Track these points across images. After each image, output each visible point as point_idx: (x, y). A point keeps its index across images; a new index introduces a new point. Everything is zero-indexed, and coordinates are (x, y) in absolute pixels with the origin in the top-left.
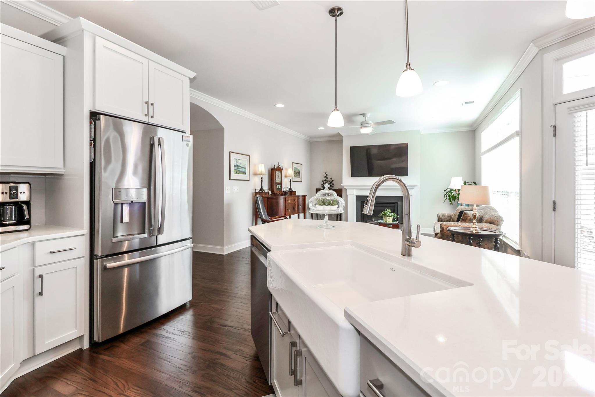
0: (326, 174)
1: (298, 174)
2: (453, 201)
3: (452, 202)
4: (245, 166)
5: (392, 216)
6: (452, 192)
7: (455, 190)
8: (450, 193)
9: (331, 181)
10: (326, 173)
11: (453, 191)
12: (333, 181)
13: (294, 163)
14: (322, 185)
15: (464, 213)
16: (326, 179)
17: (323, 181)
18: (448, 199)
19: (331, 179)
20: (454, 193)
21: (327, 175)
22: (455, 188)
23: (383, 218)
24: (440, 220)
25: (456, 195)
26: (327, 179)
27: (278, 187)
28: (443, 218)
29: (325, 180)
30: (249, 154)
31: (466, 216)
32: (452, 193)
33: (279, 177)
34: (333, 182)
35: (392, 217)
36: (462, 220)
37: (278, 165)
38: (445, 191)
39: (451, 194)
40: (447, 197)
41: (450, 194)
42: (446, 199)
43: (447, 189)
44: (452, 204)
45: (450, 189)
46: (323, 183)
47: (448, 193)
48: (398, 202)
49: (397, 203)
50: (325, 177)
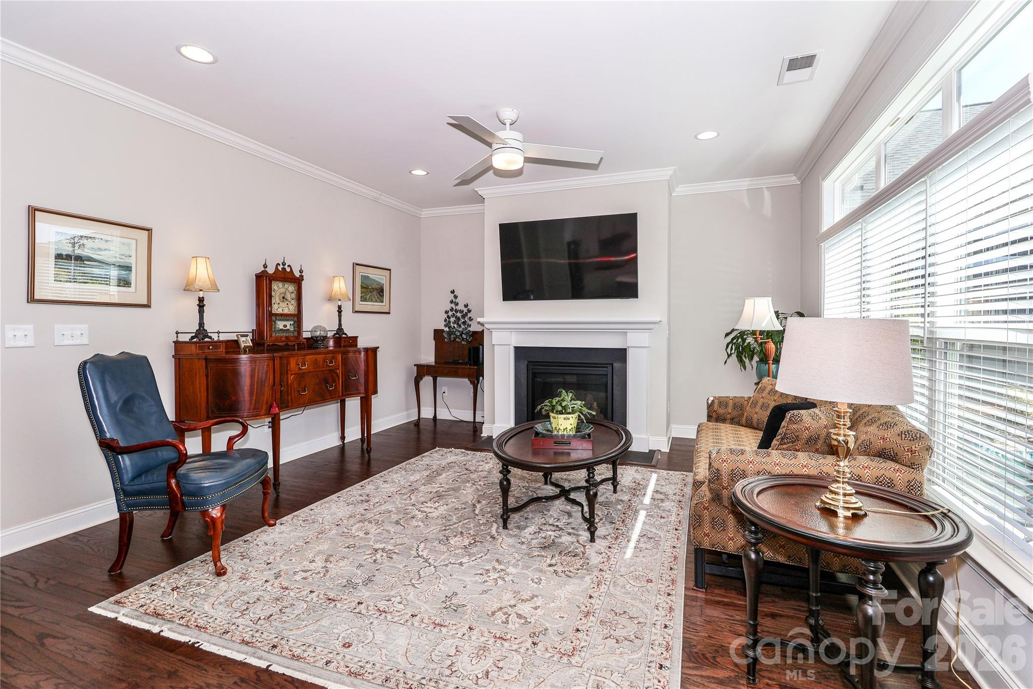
0: (453, 295)
1: (375, 293)
2: (747, 361)
3: (745, 362)
4: (128, 261)
5: (573, 412)
6: (745, 337)
7: (754, 333)
8: (740, 340)
9: (465, 310)
10: (453, 292)
11: (747, 334)
12: (469, 311)
13: (357, 264)
14: (445, 320)
15: (788, 415)
16: (453, 305)
17: (447, 312)
18: (734, 356)
19: (466, 306)
20: (750, 340)
21: (456, 297)
22: (751, 329)
23: (551, 418)
24: (714, 415)
25: (755, 345)
26: (457, 307)
27: (281, 327)
28: (721, 411)
29: (452, 310)
30: (148, 226)
31: (795, 426)
32: (744, 340)
33: (288, 296)
34: (469, 315)
35: (576, 414)
36: (782, 439)
37: (284, 264)
38: (727, 335)
39: (743, 343)
40: (733, 351)
41: (741, 343)
42: (731, 354)
43: (733, 330)
44: (745, 368)
45: (739, 331)
46: (448, 317)
47: (735, 341)
48: (615, 365)
49: (612, 365)
50: (452, 302)
